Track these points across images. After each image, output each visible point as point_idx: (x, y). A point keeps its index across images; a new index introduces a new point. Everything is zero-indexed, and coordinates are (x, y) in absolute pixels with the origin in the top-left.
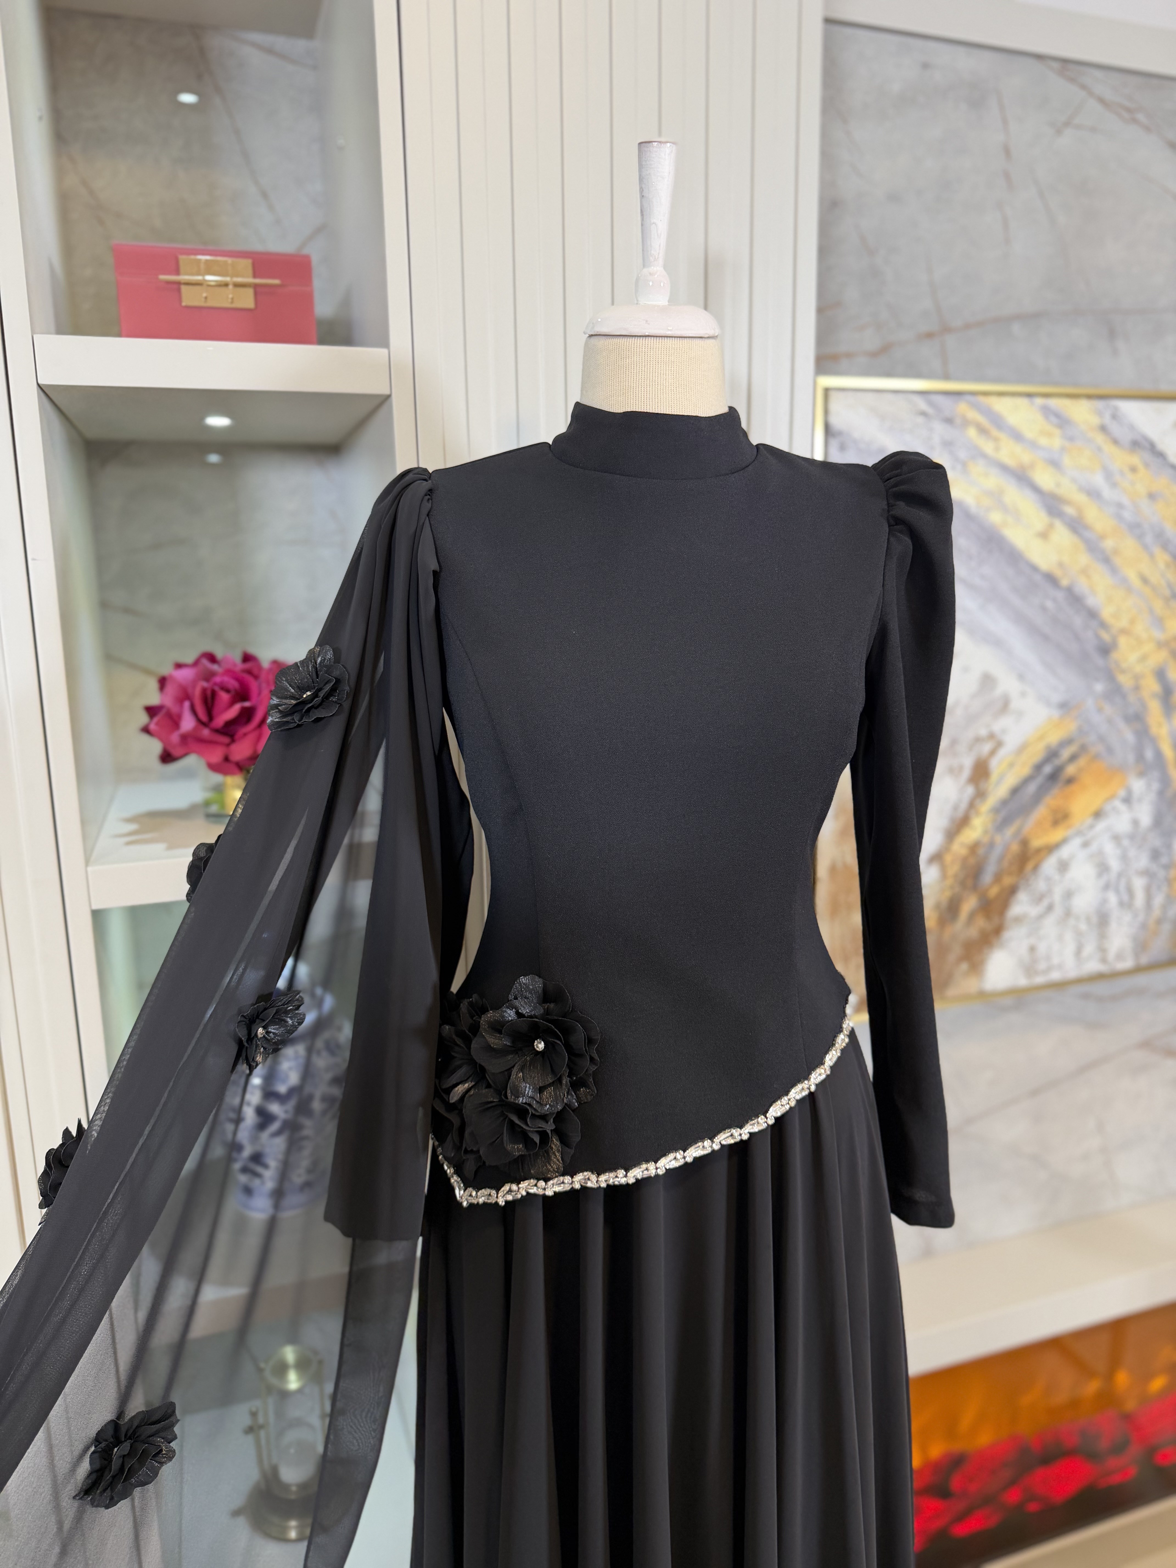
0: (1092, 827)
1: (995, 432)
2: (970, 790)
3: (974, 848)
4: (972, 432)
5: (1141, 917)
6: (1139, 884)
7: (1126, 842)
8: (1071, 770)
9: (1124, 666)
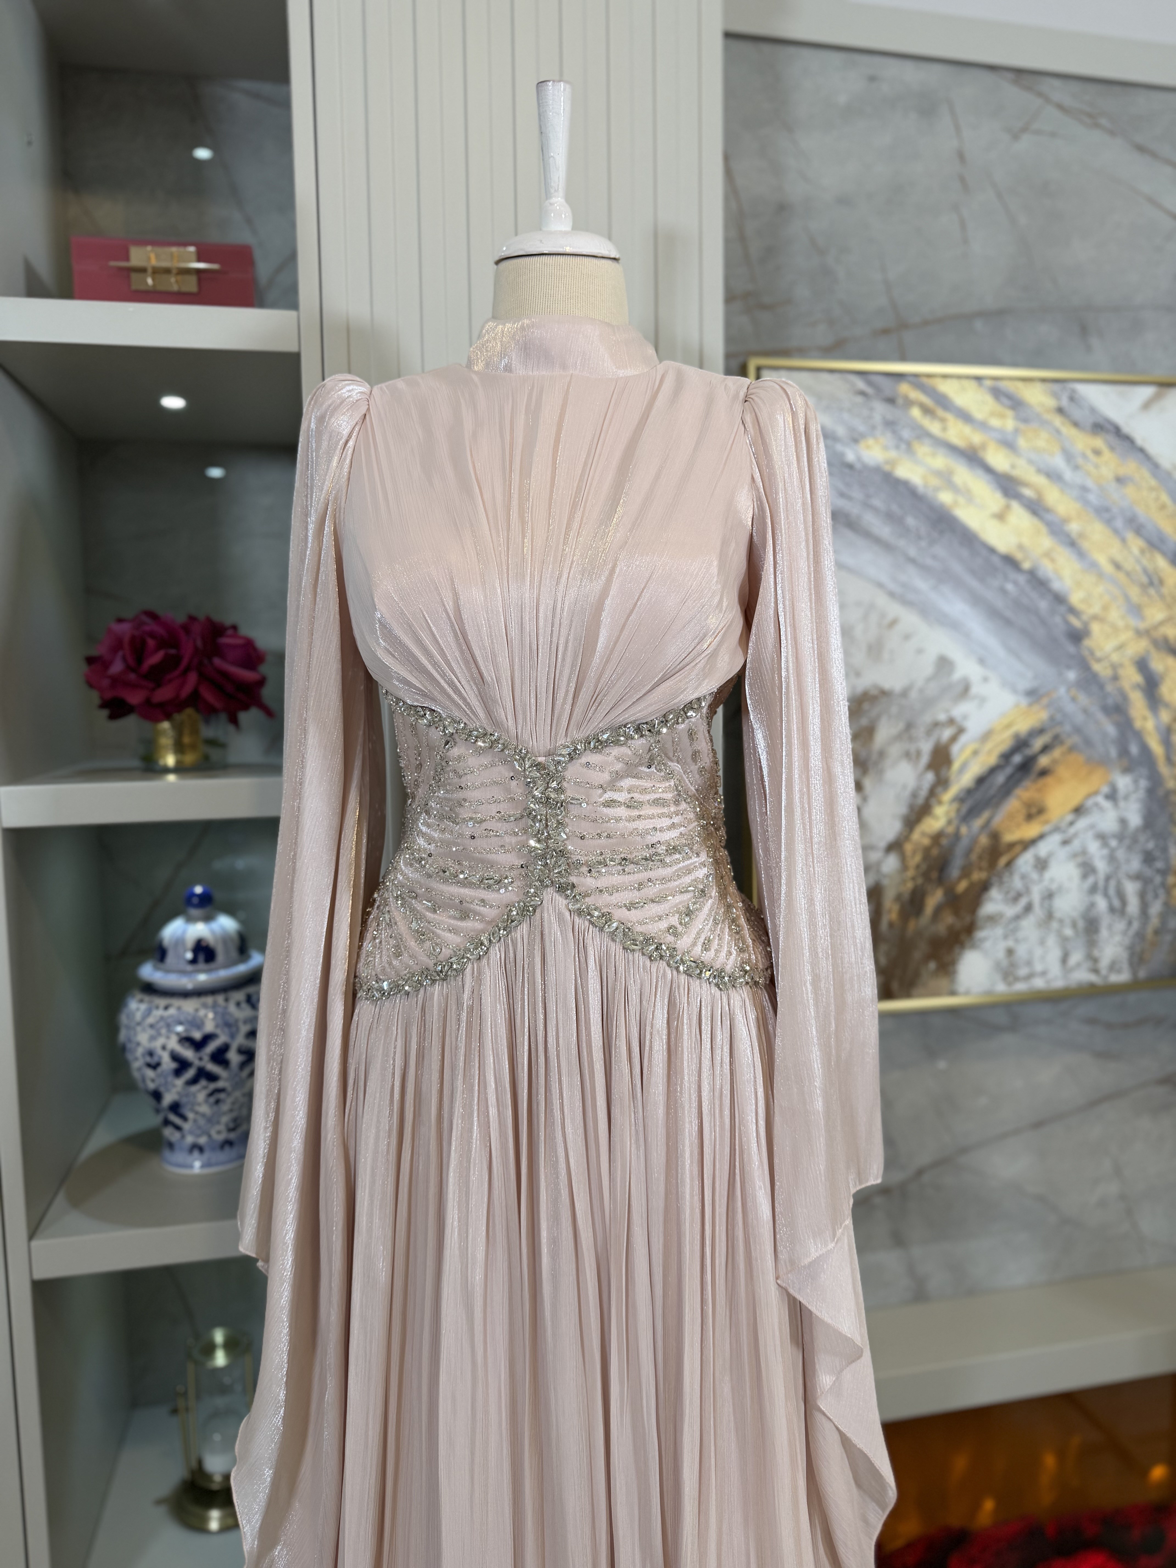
1: (940, 412)
2: (929, 777)
4: (916, 413)
5: (1136, 925)
7: (1113, 843)
8: (1044, 761)
9: (1098, 654)
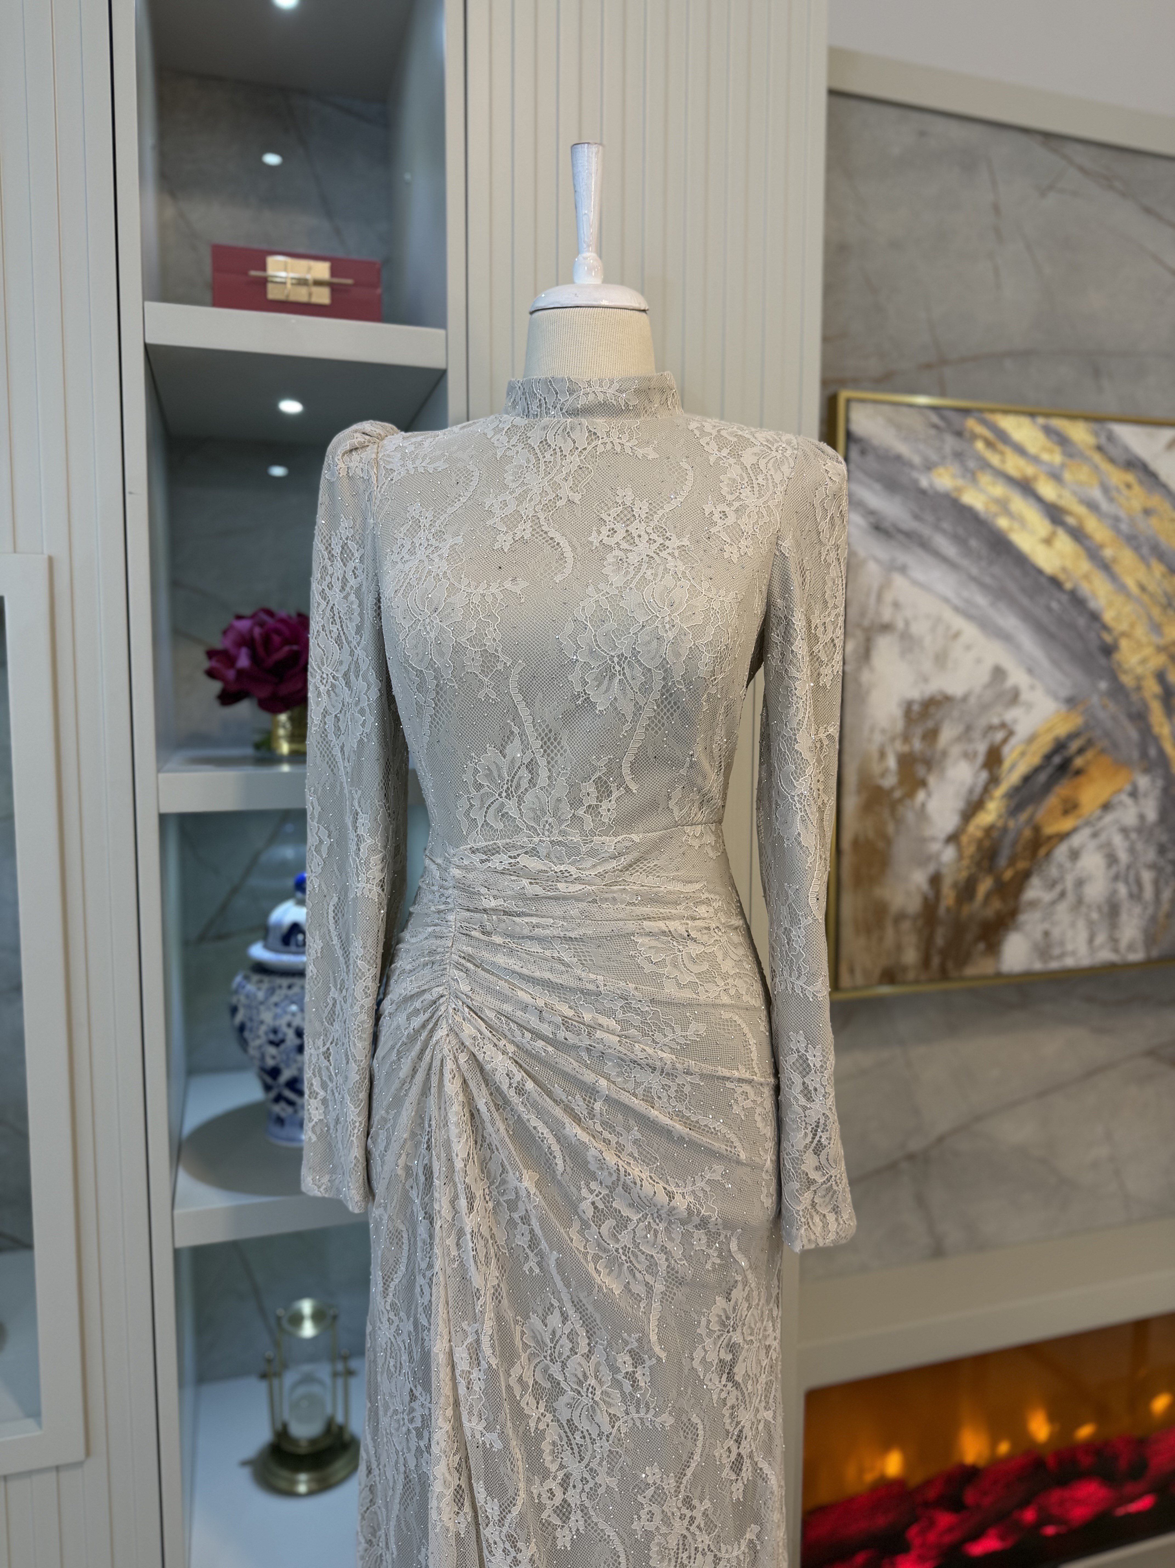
0: (1100, 818)
1: (1000, 446)
2: (984, 775)
3: (989, 830)
4: (980, 445)
5: (1150, 911)
6: (1147, 877)
7: (1134, 836)
8: (1079, 762)
9: (1126, 666)
